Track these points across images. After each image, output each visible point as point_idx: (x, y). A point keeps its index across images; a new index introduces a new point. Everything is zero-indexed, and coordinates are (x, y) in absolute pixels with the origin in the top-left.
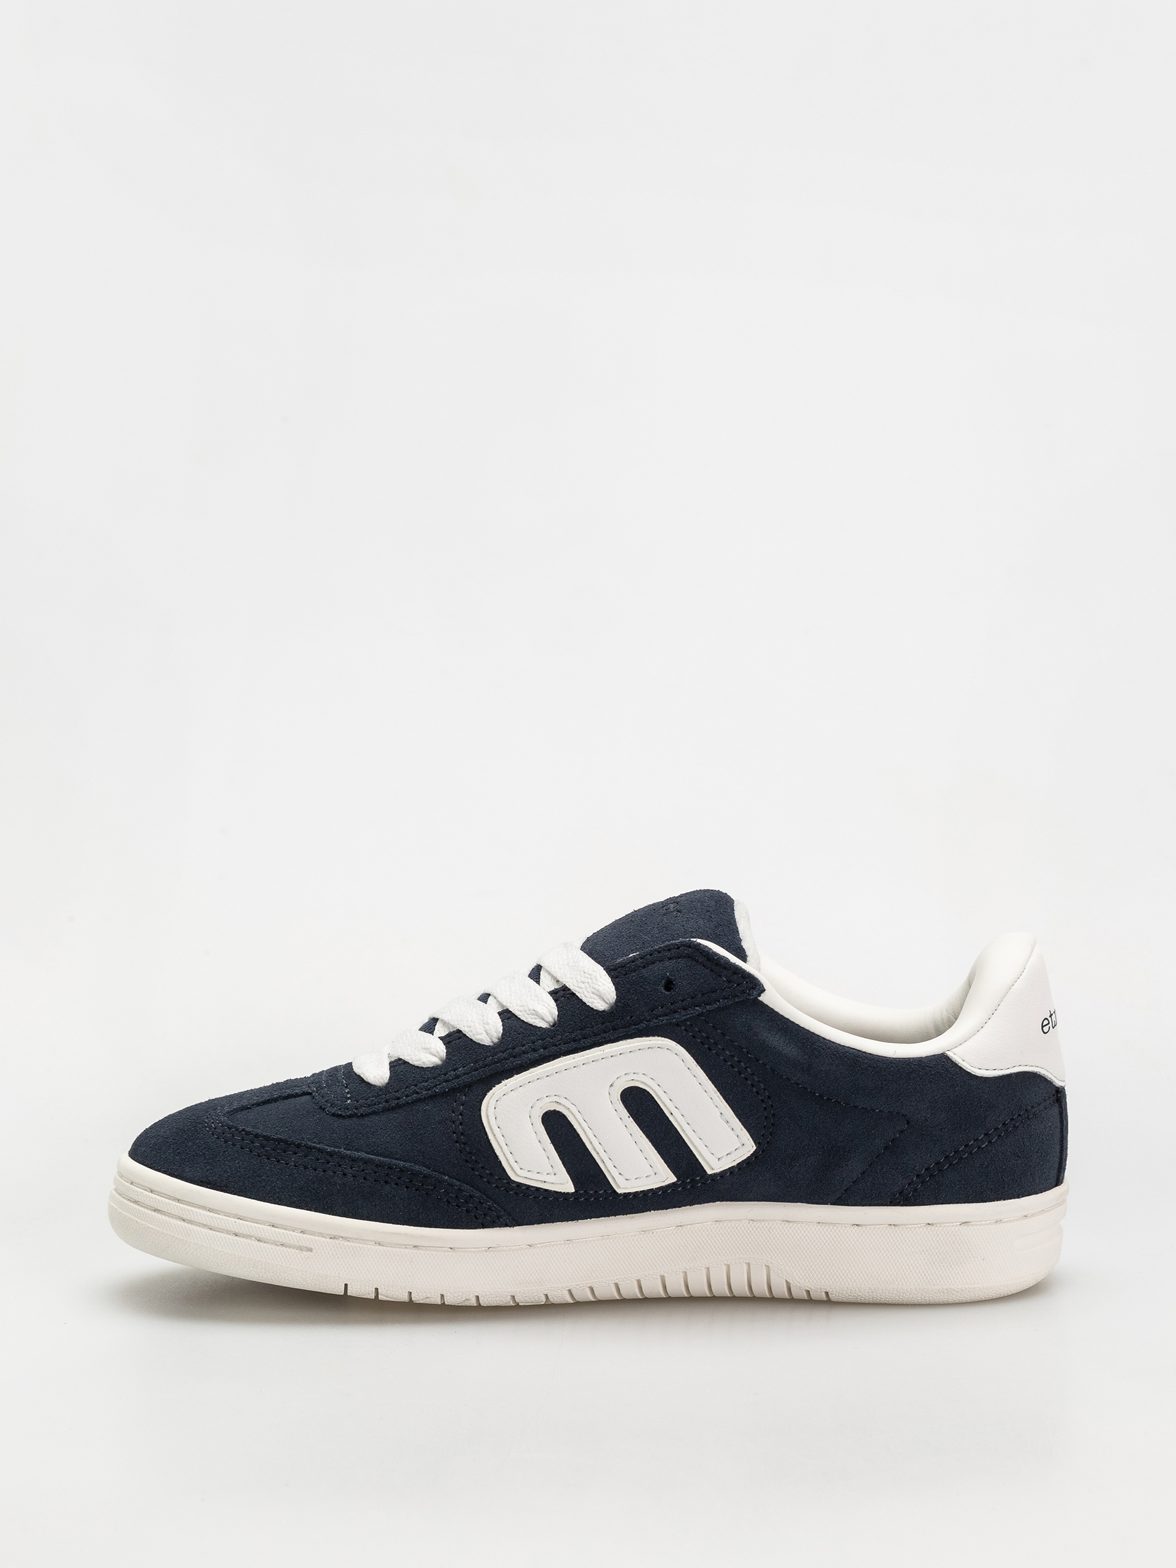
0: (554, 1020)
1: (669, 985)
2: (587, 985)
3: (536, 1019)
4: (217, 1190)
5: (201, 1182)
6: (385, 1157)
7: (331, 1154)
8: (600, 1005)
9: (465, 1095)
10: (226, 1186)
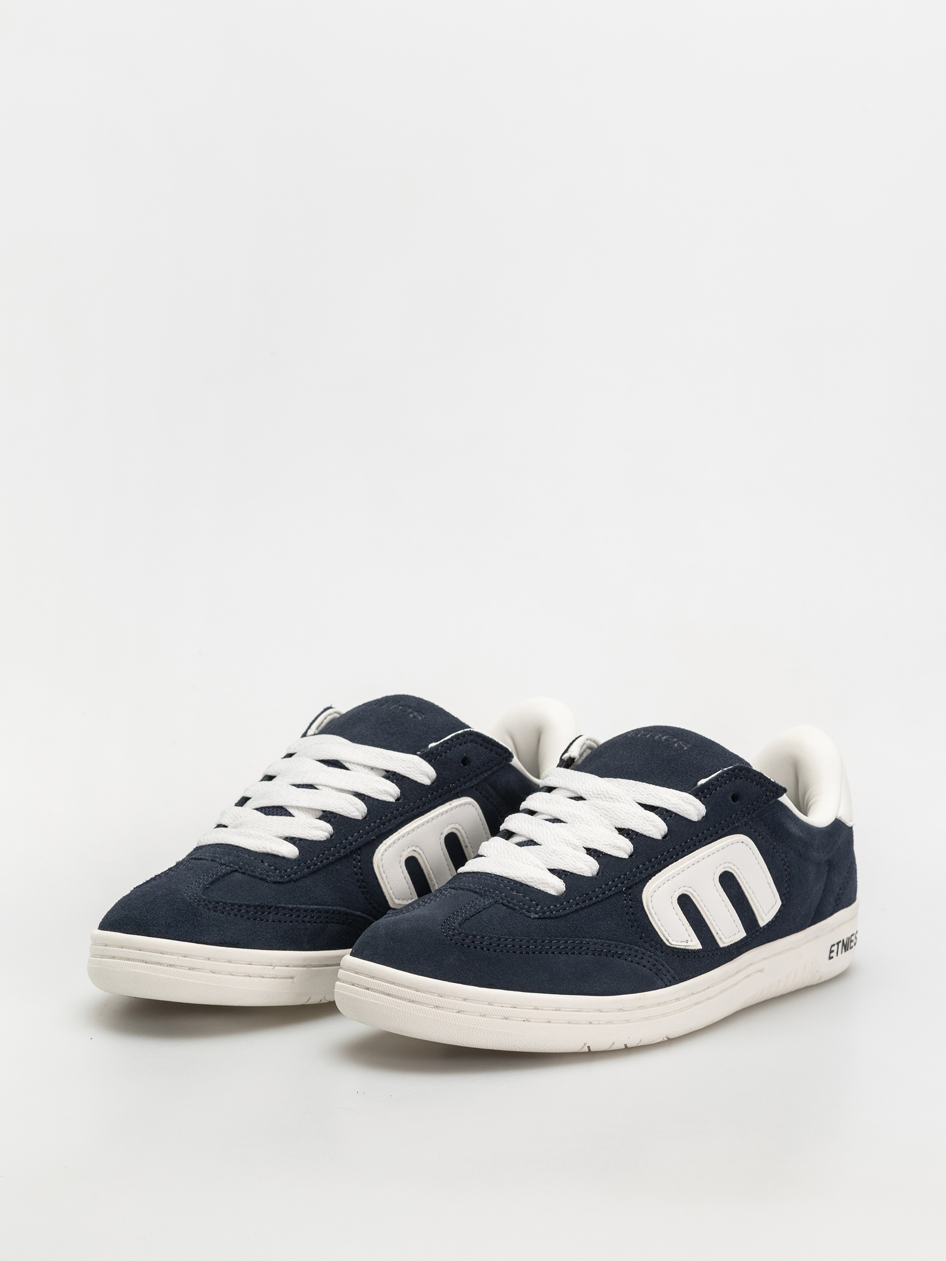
0: (398, 795)
1: (465, 761)
2: (413, 769)
3: (387, 796)
4: (233, 947)
5: (221, 943)
6: (323, 905)
7: (291, 910)
8: (427, 782)
9: (359, 855)
10: (238, 943)
